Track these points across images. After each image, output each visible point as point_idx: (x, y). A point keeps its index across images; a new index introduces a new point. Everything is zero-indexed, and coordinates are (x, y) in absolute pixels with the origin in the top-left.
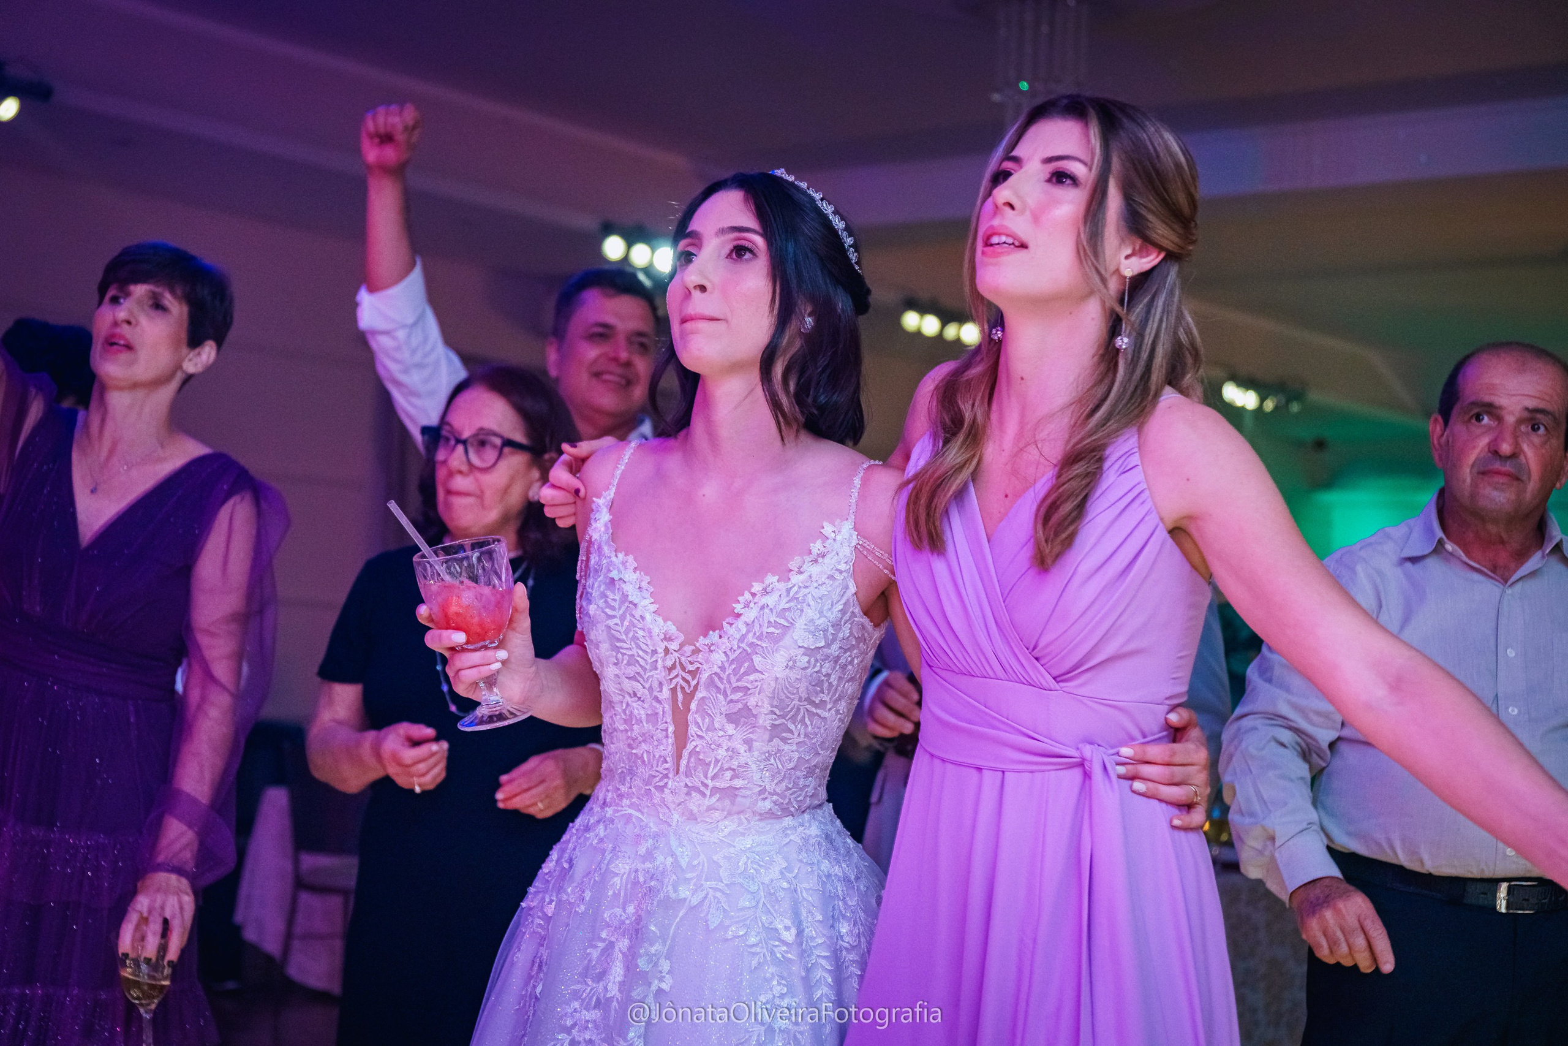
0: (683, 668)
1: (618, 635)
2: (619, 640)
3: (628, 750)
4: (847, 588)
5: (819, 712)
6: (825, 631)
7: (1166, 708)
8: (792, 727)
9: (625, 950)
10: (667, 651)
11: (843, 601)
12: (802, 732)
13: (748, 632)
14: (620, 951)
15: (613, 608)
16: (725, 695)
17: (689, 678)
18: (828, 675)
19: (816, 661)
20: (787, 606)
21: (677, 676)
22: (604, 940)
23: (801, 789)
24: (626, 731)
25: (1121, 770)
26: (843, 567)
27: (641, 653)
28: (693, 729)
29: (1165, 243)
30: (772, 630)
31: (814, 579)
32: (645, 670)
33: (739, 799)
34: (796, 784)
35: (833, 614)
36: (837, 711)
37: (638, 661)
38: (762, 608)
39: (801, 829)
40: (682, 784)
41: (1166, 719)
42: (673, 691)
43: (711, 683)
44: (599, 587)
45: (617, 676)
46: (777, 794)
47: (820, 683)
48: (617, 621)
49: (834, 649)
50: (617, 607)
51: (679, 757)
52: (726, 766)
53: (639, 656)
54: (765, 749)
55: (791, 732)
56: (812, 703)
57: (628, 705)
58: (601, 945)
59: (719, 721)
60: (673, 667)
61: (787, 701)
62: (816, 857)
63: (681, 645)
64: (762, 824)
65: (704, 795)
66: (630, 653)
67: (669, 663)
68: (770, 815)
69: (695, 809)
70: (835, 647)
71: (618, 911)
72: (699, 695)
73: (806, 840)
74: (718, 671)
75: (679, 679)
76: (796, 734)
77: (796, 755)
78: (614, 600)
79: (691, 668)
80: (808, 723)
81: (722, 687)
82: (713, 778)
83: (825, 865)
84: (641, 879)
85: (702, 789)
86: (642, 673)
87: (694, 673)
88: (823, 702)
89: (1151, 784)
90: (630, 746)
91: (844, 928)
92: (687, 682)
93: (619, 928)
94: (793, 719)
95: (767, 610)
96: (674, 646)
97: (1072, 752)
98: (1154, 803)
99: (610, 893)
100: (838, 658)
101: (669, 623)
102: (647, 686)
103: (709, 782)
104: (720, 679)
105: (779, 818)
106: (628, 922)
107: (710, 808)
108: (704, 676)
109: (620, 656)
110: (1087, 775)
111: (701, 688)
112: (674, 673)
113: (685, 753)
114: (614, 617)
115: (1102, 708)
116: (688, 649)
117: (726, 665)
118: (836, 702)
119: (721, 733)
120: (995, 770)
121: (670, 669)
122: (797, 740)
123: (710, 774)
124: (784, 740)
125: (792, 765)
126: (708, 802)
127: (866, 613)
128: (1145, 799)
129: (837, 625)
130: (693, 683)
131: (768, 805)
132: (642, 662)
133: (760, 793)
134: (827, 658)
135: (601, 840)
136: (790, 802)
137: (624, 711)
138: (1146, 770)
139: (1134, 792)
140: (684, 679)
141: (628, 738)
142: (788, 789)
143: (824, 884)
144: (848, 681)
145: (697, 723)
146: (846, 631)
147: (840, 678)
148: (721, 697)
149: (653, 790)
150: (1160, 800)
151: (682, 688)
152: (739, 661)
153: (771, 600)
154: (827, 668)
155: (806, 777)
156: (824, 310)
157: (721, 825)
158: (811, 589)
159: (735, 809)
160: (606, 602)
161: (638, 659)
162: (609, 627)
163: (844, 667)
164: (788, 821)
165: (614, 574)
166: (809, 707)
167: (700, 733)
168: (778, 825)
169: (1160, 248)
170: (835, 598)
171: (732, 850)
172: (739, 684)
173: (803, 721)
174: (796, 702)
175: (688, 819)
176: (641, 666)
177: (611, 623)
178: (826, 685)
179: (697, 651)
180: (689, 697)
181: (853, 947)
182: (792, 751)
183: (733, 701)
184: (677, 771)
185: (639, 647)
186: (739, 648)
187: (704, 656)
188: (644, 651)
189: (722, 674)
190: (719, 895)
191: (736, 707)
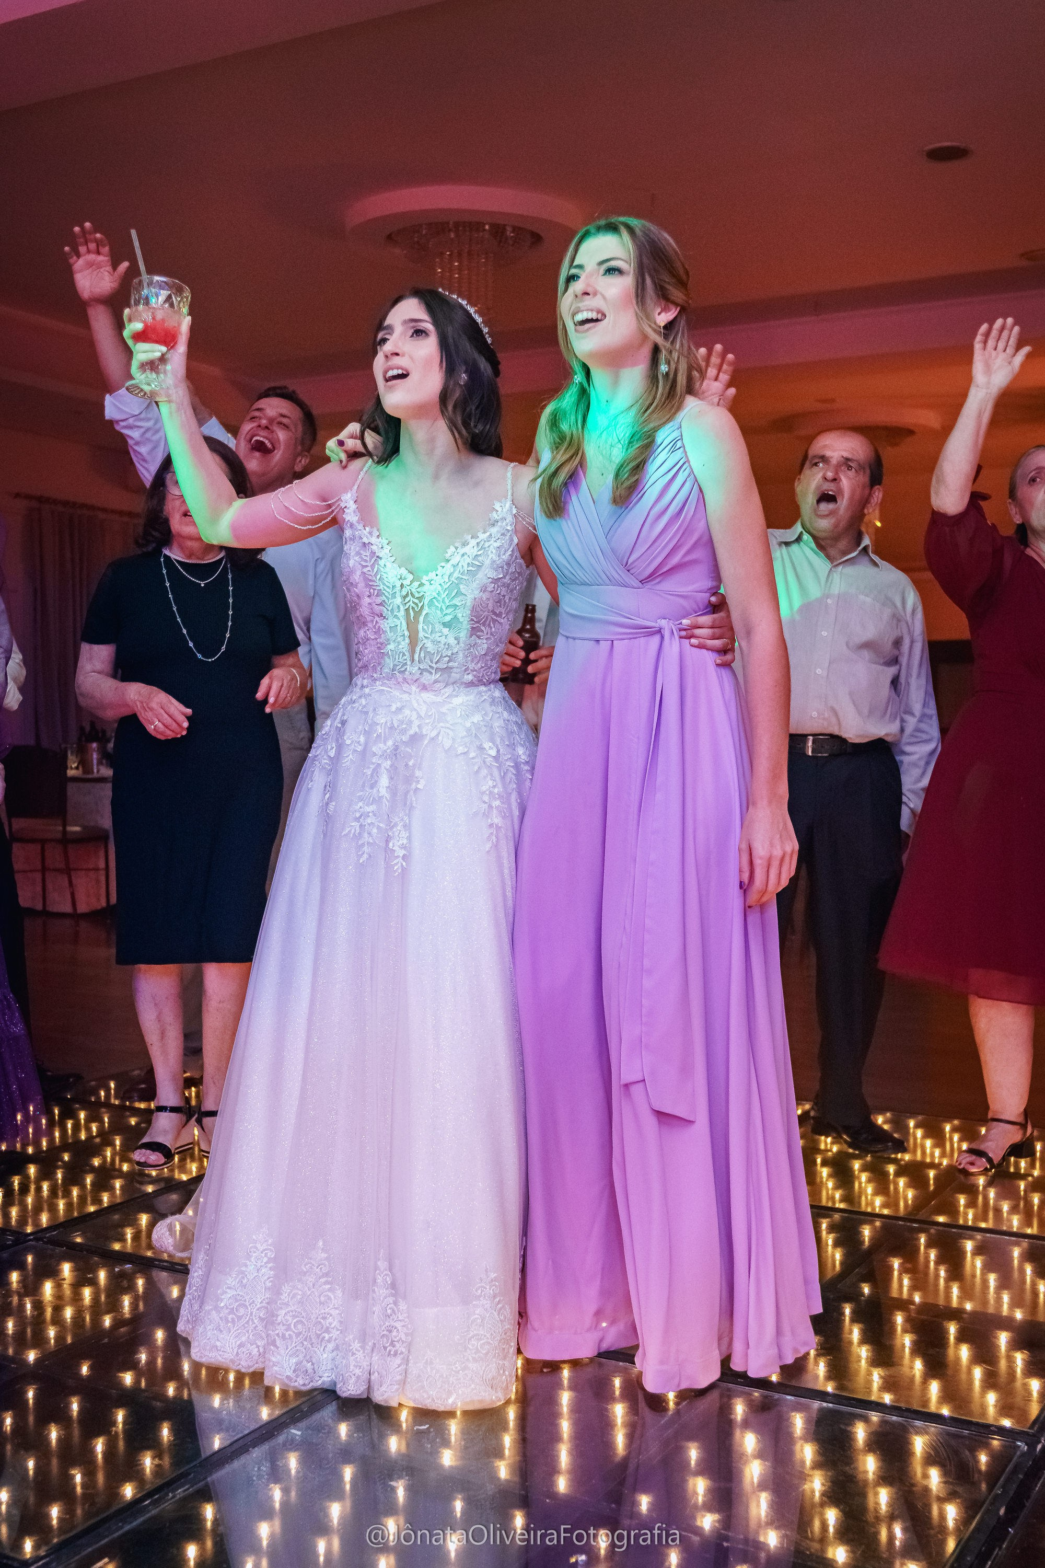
0: (413, 596)
1: (370, 578)
2: (371, 581)
3: (377, 651)
4: (512, 540)
5: (498, 619)
6: (502, 567)
7: (708, 595)
8: (483, 628)
9: (388, 767)
10: (402, 586)
11: (511, 549)
12: (489, 631)
13: (454, 571)
14: (385, 768)
15: (366, 561)
16: (442, 611)
17: (416, 601)
18: (504, 596)
19: (498, 586)
20: (479, 553)
21: (409, 601)
22: (373, 763)
23: (489, 668)
24: (376, 639)
25: (683, 633)
26: (509, 528)
27: (385, 588)
28: (421, 634)
29: (679, 301)
30: (470, 568)
31: (493, 536)
32: (388, 599)
33: (453, 674)
34: (486, 665)
35: (506, 557)
36: (508, 619)
37: (383, 593)
38: (463, 555)
39: (490, 693)
40: (417, 668)
41: (709, 601)
42: (407, 610)
43: (432, 604)
44: (355, 548)
45: (370, 604)
46: (476, 671)
47: (499, 602)
48: (369, 568)
49: (507, 580)
50: (368, 560)
51: (413, 651)
52: (444, 655)
53: (384, 590)
54: (468, 642)
55: (482, 631)
56: (495, 613)
57: (377, 622)
58: (372, 767)
59: (438, 627)
60: (407, 595)
61: (481, 613)
62: (500, 709)
63: (412, 582)
64: (468, 689)
65: (431, 673)
66: (378, 588)
67: (404, 593)
68: (471, 684)
69: (426, 683)
70: (508, 577)
71: (382, 745)
72: (424, 613)
73: (493, 699)
74: (436, 596)
75: (411, 603)
76: (485, 632)
77: (485, 646)
78: (366, 556)
79: (417, 595)
80: (492, 625)
81: (440, 606)
82: (436, 663)
83: (506, 714)
84: (396, 726)
85: (431, 670)
86: (386, 601)
87: (420, 599)
88: (501, 613)
89: (701, 640)
90: (379, 648)
91: (520, 751)
92: (417, 604)
93: (384, 756)
94: (484, 624)
95: (466, 557)
96: (406, 582)
97: (653, 624)
98: (704, 651)
99: (375, 735)
100: (509, 584)
101: (403, 569)
102: (390, 609)
103: (434, 665)
104: (438, 601)
105: (477, 686)
106: (388, 751)
107: (436, 681)
108: (426, 601)
109: (372, 590)
110: (662, 637)
111: (426, 608)
112: (407, 599)
113: (418, 649)
114: (367, 566)
115: (670, 597)
116: (416, 584)
117: (442, 592)
118: (507, 614)
119: (440, 634)
120: (607, 640)
121: (405, 597)
122: (486, 637)
123: (435, 661)
124: (479, 637)
125: (483, 653)
126: (433, 677)
127: (523, 557)
128: (698, 649)
129: (508, 564)
130: (420, 605)
131: (470, 677)
132: (386, 594)
133: (466, 670)
134: (504, 585)
135: (364, 706)
136: (483, 676)
137: (374, 627)
138: (698, 632)
139: (692, 646)
140: (413, 602)
141: (378, 643)
142: (482, 667)
143: (507, 725)
144: (514, 600)
145: (423, 629)
146: (512, 569)
147: (510, 599)
148: (439, 612)
149: (398, 674)
150: (707, 649)
151: (413, 608)
153: (466, 549)
154: (504, 591)
155: (492, 660)
156: (473, 371)
157: (442, 691)
158: (492, 542)
159: (452, 680)
160: (360, 557)
162: (363, 573)
163: (512, 591)
164: (483, 688)
165: (365, 540)
166: (493, 616)
167: (426, 635)
168: (475, 690)
169: (676, 305)
170: (506, 546)
171: (451, 705)
172: (451, 603)
173: (489, 625)
174: (486, 613)
175: (422, 689)
176: (385, 596)
177: (365, 570)
178: (503, 602)
179: (421, 585)
180: (418, 614)
181: (527, 762)
182: (483, 645)
183: (446, 614)
184: (413, 660)
185: (384, 584)
186: (449, 580)
187: (427, 588)
188: (388, 587)
189: (439, 598)
190: (448, 731)
191: (448, 618)
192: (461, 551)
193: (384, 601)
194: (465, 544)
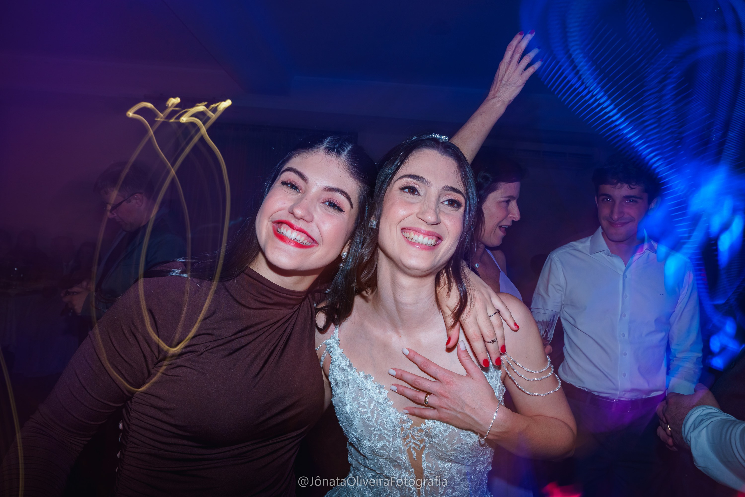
0: (413, 438)
1: (370, 423)
2: (371, 426)
10: (403, 428)
15: (364, 407)
17: (417, 443)
21: (410, 442)
27: (386, 432)
28: (425, 471)
32: (389, 442)
37: (385, 437)
44: (351, 394)
48: (368, 414)
50: (367, 406)
53: (385, 433)
60: (408, 437)
63: (412, 424)
66: (379, 433)
72: (426, 452)
75: (411, 444)
78: (364, 402)
86: (387, 444)
87: (421, 441)
92: (418, 445)
102: (391, 452)
108: (427, 443)
111: (427, 448)
112: (408, 441)
114: (367, 412)
119: (444, 469)
140: (414, 443)
145: (427, 466)
160: (358, 403)
161: (385, 436)
167: (431, 472)
176: (387, 440)
177: (365, 416)
179: (421, 430)
180: (419, 454)
185: (384, 428)
188: (388, 430)
193: (385, 445)
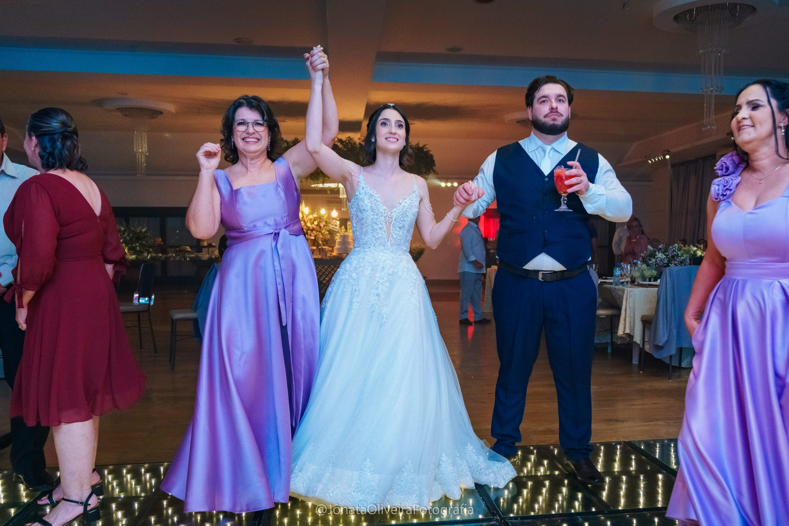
0: (388, 217)
1: (374, 208)
3: (374, 237)
8: (410, 230)
10: (384, 213)
13: (404, 208)
14: (381, 283)
16: (399, 222)
28: (391, 231)
30: (409, 207)
33: (401, 247)
35: (418, 204)
40: (389, 244)
42: (386, 222)
43: (395, 220)
45: (372, 218)
48: (374, 205)
51: (388, 238)
52: (399, 239)
58: (376, 282)
59: (398, 229)
65: (394, 246)
67: (385, 216)
68: (405, 251)
69: (393, 250)
71: (379, 274)
72: (392, 223)
79: (390, 217)
86: (379, 218)
87: (391, 218)
94: (411, 228)
96: (387, 211)
102: (380, 221)
103: (395, 243)
104: (398, 219)
108: (393, 219)
109: (374, 213)
111: (393, 221)
113: (390, 237)
116: (390, 212)
117: (399, 216)
119: (398, 231)
121: (385, 217)
123: (396, 241)
126: (396, 248)
130: (391, 220)
131: (405, 248)
132: (379, 215)
133: (404, 245)
137: (373, 227)
140: (388, 219)
141: (373, 234)
145: (392, 229)
148: (398, 223)
149: (382, 246)
151: (388, 221)
152: (403, 214)
153: (406, 200)
159: (400, 249)
160: (370, 200)
162: (371, 206)
167: (393, 231)
170: (418, 201)
172: (403, 220)
175: (391, 252)
180: (390, 223)
183: (401, 224)
184: (388, 240)
186: (402, 211)
187: (393, 214)
189: (398, 218)
190: (400, 269)
191: (401, 225)
192: (405, 201)
194: (405, 199)
